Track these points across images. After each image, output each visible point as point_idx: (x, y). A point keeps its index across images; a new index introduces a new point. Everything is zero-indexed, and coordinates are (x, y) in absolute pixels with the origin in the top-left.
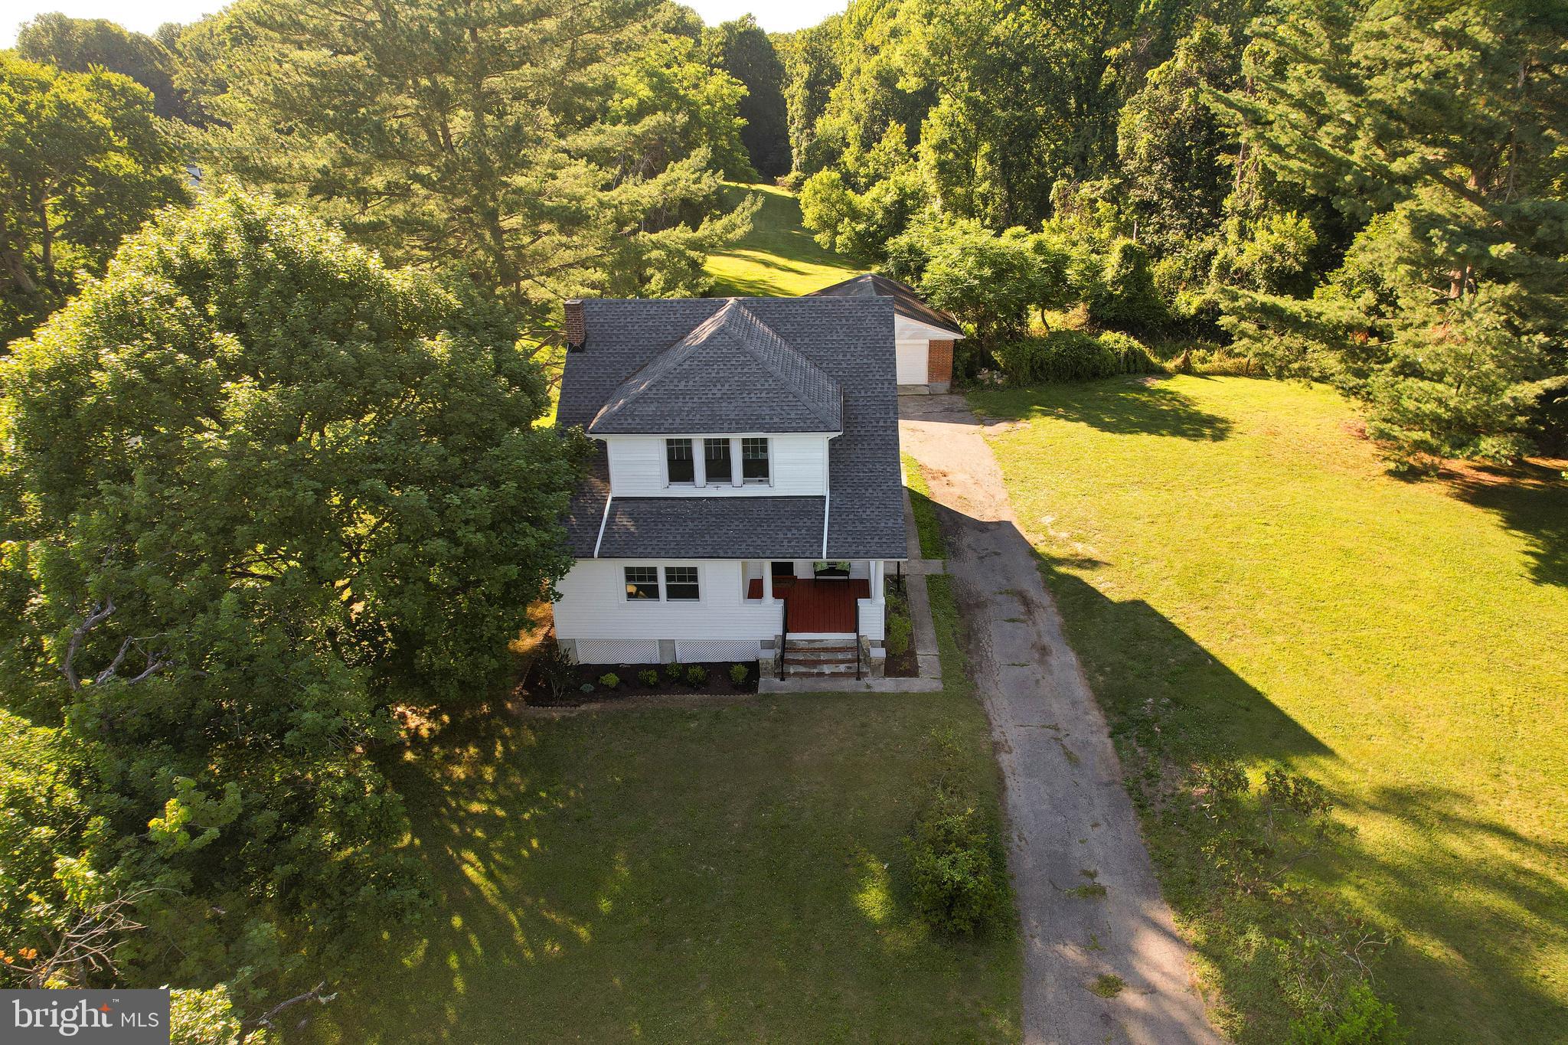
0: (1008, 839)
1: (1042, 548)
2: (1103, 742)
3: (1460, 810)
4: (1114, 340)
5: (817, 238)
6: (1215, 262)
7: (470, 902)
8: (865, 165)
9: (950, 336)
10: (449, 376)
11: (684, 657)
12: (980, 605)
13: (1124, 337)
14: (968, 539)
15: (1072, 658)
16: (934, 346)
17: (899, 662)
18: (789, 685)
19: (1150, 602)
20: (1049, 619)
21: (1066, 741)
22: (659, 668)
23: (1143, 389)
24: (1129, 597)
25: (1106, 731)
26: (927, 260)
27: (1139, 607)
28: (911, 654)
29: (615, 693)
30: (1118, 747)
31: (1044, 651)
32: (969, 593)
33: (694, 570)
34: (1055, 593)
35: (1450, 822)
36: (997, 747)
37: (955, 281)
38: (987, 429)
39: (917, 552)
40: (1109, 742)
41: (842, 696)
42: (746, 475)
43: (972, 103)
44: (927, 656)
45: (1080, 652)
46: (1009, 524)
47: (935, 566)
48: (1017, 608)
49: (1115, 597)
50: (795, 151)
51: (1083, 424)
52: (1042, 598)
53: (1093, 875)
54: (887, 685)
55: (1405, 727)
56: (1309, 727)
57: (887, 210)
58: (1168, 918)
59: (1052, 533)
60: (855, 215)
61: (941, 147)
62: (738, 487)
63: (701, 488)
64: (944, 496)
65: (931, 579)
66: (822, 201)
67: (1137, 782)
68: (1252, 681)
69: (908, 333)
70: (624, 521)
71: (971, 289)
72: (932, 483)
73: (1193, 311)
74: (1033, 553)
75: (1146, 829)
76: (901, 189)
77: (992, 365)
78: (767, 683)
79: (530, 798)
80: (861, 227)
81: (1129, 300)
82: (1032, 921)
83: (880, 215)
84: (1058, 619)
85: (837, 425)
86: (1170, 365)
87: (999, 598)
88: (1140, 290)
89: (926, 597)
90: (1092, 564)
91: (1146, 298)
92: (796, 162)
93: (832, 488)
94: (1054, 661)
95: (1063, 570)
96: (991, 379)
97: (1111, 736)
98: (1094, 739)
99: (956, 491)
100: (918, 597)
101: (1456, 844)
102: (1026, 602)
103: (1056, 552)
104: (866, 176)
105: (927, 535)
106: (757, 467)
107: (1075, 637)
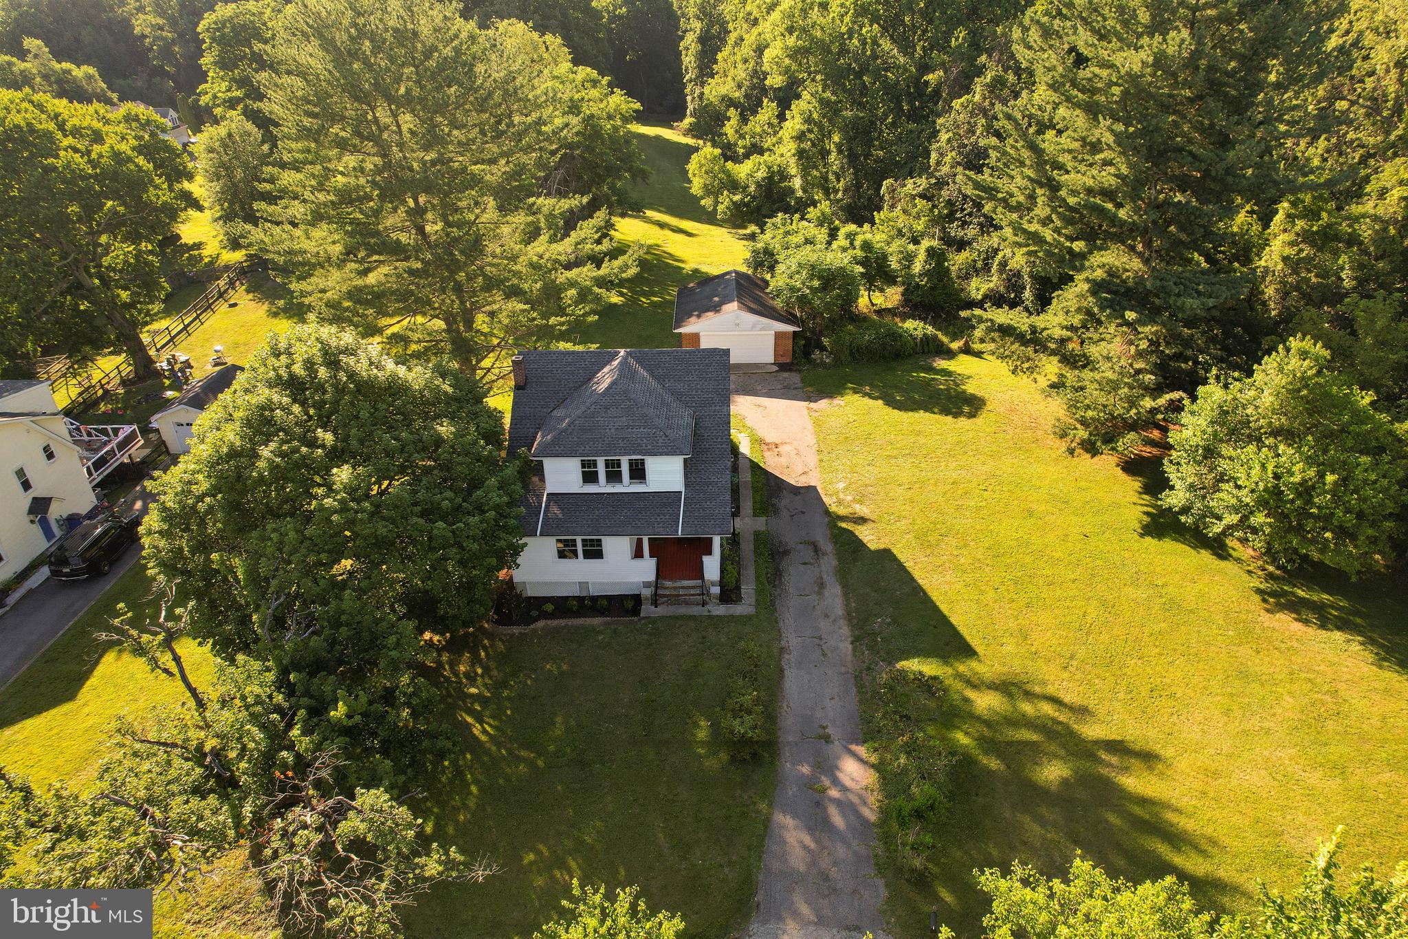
0: (781, 707)
1: (834, 508)
2: (846, 647)
3: (1037, 689)
4: (914, 327)
5: (703, 202)
6: (997, 261)
7: (473, 745)
8: (742, 137)
9: (790, 328)
10: (452, 447)
11: (594, 591)
12: (786, 553)
13: (922, 324)
14: (785, 501)
15: (838, 590)
16: (779, 336)
17: (729, 593)
18: (660, 611)
19: (895, 551)
20: (829, 562)
21: (824, 647)
22: (580, 599)
23: (931, 369)
24: (882, 547)
25: (850, 639)
26: (777, 262)
27: (886, 554)
28: (738, 588)
29: (552, 616)
30: (854, 650)
31: (822, 585)
32: (780, 542)
33: (600, 540)
34: (836, 543)
35: (1029, 695)
36: (782, 650)
37: (793, 289)
38: (812, 405)
39: (750, 511)
40: (850, 647)
41: (692, 618)
42: (631, 478)
43: (824, 103)
44: (748, 589)
45: (845, 586)
46: (815, 488)
47: (760, 523)
48: (808, 554)
49: (872, 546)
50: (689, 98)
51: (880, 402)
52: (828, 547)
53: (825, 728)
54: (720, 610)
55: (1025, 638)
56: (968, 639)
57: (758, 185)
58: (861, 750)
59: (842, 496)
60: (733, 185)
61: (800, 137)
62: (627, 486)
63: (603, 487)
64: (772, 464)
65: (757, 534)
66: (706, 172)
67: (861, 672)
68: (944, 608)
69: (759, 327)
70: (555, 509)
71: (804, 296)
72: (767, 454)
73: (979, 297)
74: (827, 512)
75: (861, 701)
76: (769, 168)
77: (823, 348)
78: (647, 610)
79: (503, 684)
80: (737, 198)
81: (932, 289)
82: (786, 753)
83: (752, 188)
84: (835, 563)
85: (688, 449)
86: (955, 346)
87: (800, 547)
88: (942, 280)
89: (752, 547)
90: (862, 520)
91: (945, 287)
92: (690, 107)
93: (687, 486)
94: (827, 593)
95: (844, 525)
96: (822, 359)
97: (852, 643)
98: (841, 645)
99: (783, 460)
100: (747, 547)
101: (1027, 708)
102: (816, 549)
103: (842, 511)
104: (744, 147)
105: (758, 498)
106: (638, 472)
107: (842, 575)
